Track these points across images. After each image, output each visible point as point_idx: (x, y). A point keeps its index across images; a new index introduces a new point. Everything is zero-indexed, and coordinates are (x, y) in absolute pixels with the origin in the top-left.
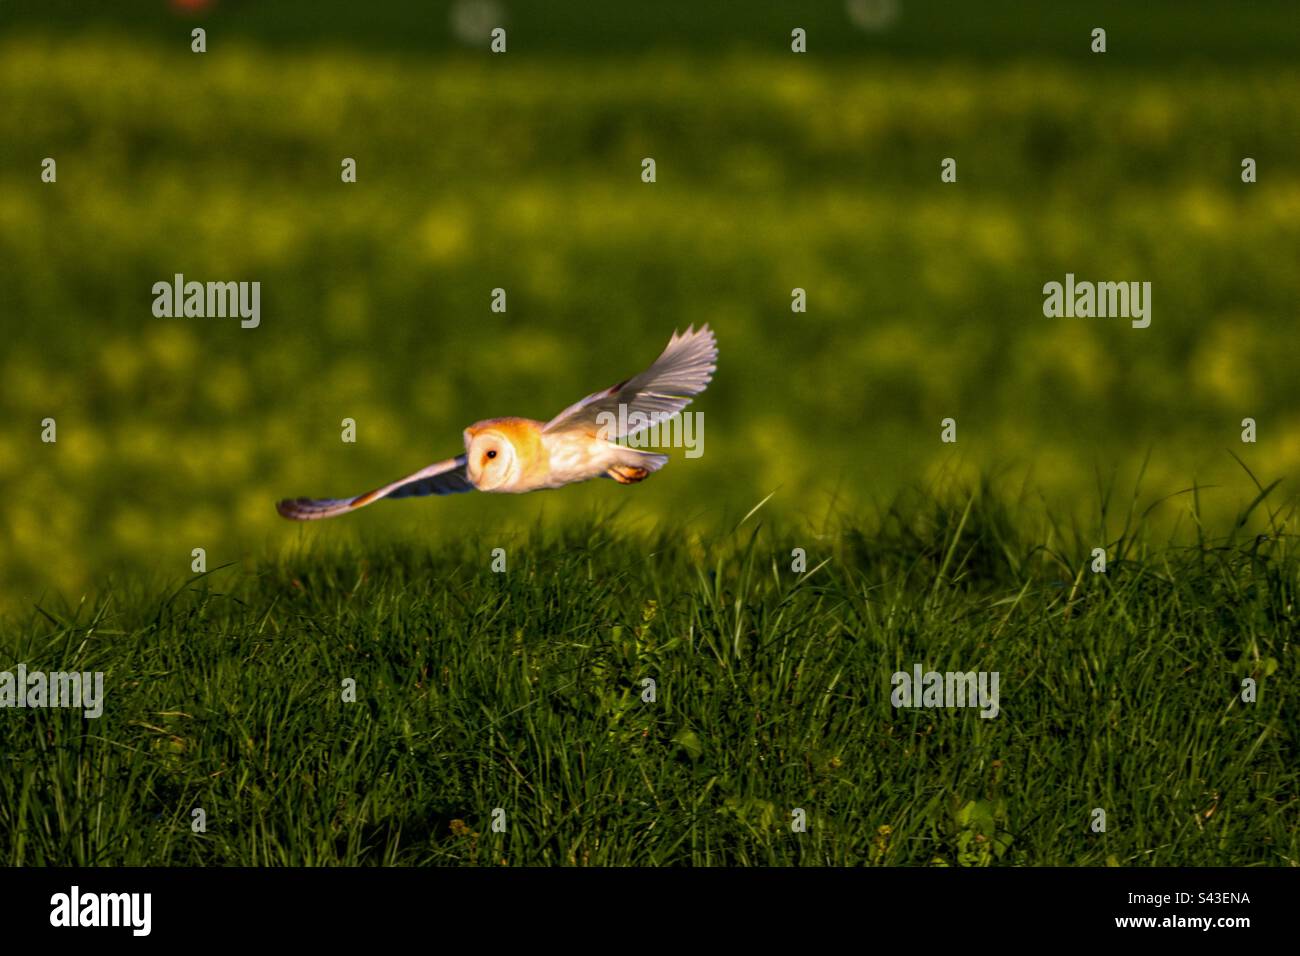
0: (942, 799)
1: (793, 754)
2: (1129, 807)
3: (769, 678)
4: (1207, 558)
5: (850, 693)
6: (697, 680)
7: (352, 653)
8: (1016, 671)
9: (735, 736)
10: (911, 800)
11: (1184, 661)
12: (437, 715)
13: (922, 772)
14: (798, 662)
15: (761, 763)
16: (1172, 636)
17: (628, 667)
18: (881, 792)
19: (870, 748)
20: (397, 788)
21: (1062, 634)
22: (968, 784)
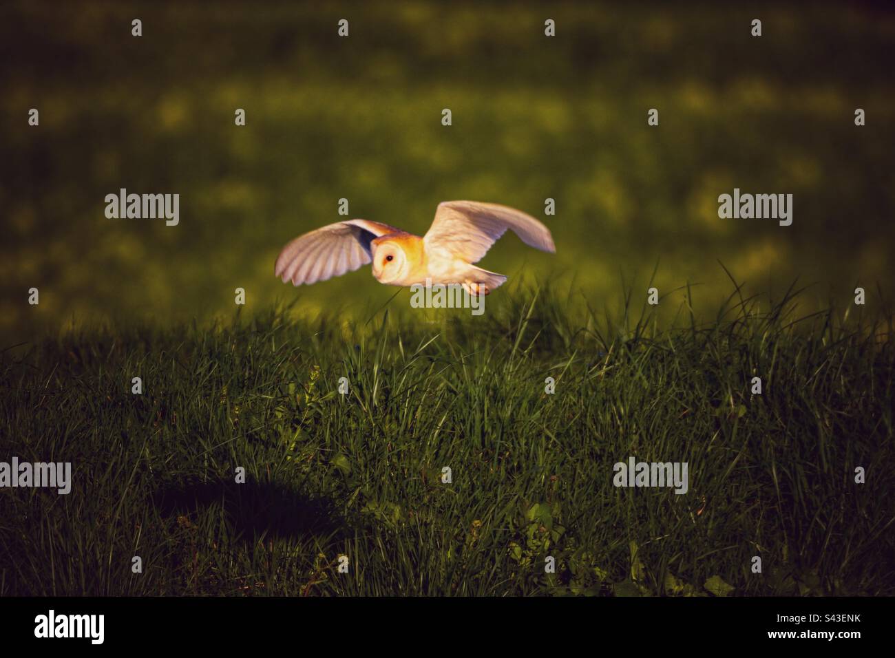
0: (516, 502)
1: (414, 472)
2: (645, 508)
3: (397, 418)
4: (698, 336)
5: (453, 429)
6: (347, 420)
7: (110, 402)
8: (567, 414)
9: (374, 458)
10: (495, 503)
11: (682, 406)
12: (168, 444)
13: (502, 484)
14: (417, 408)
15: (391, 478)
16: (674, 391)
17: (300, 412)
18: (474, 497)
19: (467, 467)
20: (141, 496)
21: (598, 389)
22: (534, 492)
